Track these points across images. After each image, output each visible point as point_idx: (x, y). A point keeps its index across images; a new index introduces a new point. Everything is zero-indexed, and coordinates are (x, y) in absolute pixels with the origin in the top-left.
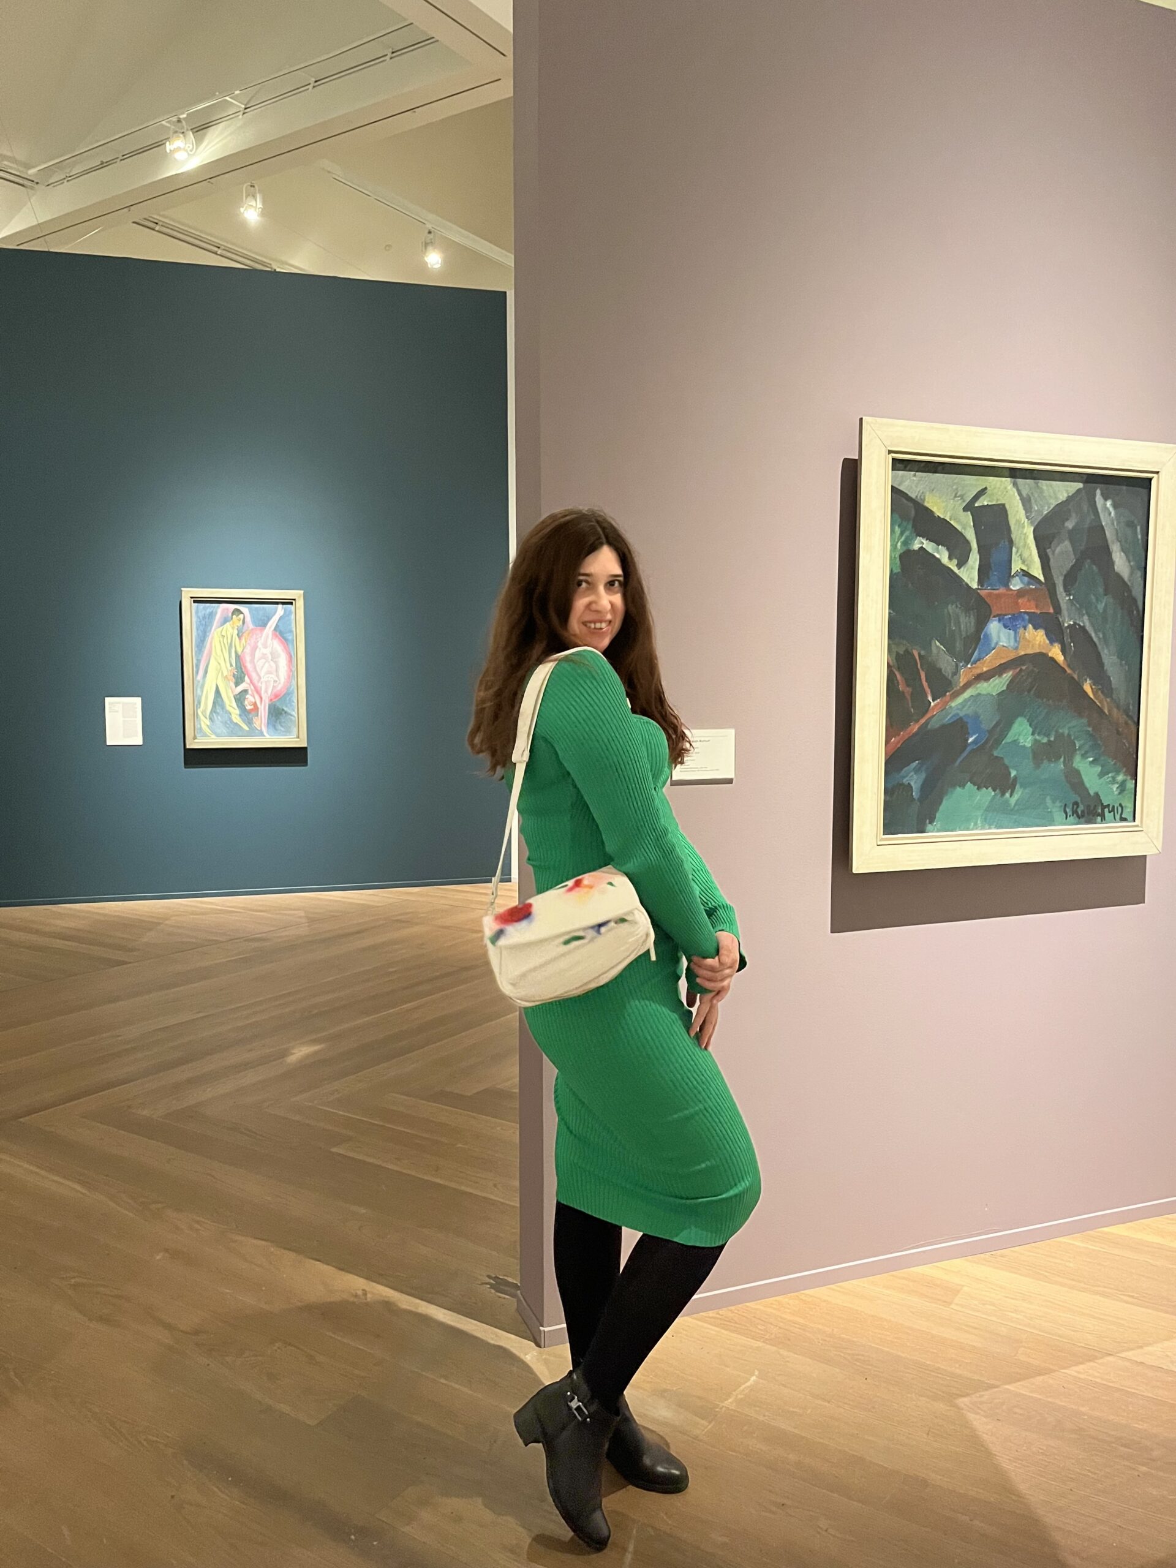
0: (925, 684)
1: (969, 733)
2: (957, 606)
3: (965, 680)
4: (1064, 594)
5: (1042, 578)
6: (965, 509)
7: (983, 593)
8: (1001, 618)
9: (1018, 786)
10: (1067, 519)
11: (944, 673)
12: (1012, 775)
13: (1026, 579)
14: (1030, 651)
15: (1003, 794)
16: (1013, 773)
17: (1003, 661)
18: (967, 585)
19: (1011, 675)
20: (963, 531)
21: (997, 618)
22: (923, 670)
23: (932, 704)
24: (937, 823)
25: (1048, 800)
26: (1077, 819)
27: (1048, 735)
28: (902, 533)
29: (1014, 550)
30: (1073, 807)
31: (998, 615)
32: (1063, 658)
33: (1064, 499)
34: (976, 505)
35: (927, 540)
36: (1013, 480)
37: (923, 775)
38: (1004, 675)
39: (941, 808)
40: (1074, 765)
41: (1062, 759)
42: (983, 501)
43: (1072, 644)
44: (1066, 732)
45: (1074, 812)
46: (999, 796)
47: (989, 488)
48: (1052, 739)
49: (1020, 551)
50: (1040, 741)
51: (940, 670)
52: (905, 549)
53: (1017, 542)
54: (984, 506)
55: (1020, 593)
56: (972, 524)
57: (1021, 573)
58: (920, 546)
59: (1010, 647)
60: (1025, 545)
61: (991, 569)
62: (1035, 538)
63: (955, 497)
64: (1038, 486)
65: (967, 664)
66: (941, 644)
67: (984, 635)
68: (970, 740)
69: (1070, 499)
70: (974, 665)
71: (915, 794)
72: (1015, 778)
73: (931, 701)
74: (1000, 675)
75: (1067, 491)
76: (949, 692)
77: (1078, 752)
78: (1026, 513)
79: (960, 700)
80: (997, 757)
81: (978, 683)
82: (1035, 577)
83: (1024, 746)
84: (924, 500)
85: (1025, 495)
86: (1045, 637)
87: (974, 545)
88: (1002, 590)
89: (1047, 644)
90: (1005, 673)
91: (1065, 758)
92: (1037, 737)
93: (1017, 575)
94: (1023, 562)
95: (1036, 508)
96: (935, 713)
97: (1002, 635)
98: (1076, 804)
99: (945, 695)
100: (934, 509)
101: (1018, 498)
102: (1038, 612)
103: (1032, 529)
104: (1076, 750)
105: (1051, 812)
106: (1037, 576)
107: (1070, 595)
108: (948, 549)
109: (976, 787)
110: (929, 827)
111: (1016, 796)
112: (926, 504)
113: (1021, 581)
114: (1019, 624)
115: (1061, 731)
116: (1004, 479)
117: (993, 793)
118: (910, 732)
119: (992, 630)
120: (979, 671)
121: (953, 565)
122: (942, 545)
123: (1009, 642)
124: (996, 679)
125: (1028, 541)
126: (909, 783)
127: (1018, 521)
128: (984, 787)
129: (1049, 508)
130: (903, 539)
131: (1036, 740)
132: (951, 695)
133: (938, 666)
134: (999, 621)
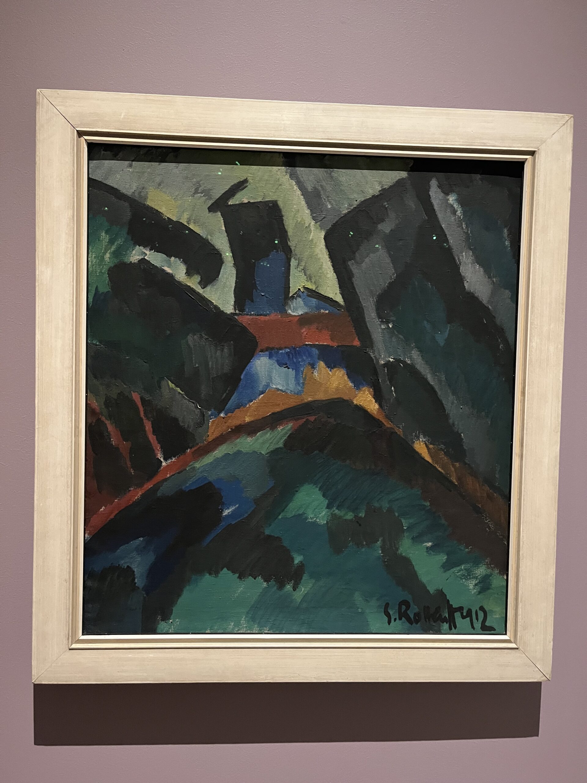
0: (152, 438)
1: (223, 504)
2: (201, 337)
3: (217, 434)
4: (377, 321)
5: (339, 299)
6: (211, 209)
7: (244, 320)
8: (271, 352)
9: (305, 577)
10: (383, 220)
11: (182, 424)
12: (296, 562)
13: (314, 301)
14: (321, 396)
15: (281, 586)
16: (298, 559)
17: (278, 410)
18: (216, 307)
19: (291, 428)
20: (209, 237)
21: (267, 353)
22: (148, 419)
23: (164, 464)
24: (175, 621)
25: (358, 598)
26: (408, 624)
27: (355, 510)
28: (111, 242)
29: (293, 263)
30: (400, 608)
31: (267, 349)
32: (377, 406)
33: (377, 193)
34: (229, 203)
35: (151, 250)
36: (289, 169)
37: (151, 557)
38: (280, 428)
39: (181, 600)
40: (399, 552)
41: (379, 543)
42: (242, 198)
43: (393, 388)
44: (385, 505)
45: (402, 615)
46: (275, 588)
47: (250, 181)
48: (362, 515)
49: (303, 264)
50: (340, 517)
51: (176, 420)
52: (116, 261)
53: (297, 252)
54: (242, 205)
55: (304, 320)
56: (224, 228)
57: (306, 292)
58: (140, 257)
59: (289, 392)
60: (313, 257)
61: (256, 289)
62: (328, 246)
63: (196, 192)
64: (332, 177)
65: (220, 413)
66: (177, 386)
67: (246, 375)
68: (226, 512)
69: (385, 194)
70: (229, 414)
71: (140, 582)
72: (301, 566)
73: (162, 460)
74: (273, 427)
75: (380, 183)
76: (191, 448)
77: (406, 534)
78: (312, 212)
79: (208, 459)
80: (269, 537)
81: (238, 438)
82: (328, 298)
83: (315, 524)
84: (146, 198)
85: (310, 189)
86: (346, 378)
87: (228, 255)
88: (274, 316)
89: (350, 387)
90: (280, 424)
91: (384, 541)
92: (337, 511)
93: (300, 297)
94: (309, 278)
95: (329, 207)
96: (168, 476)
97: (275, 374)
98: (405, 603)
99: (184, 451)
100: (163, 210)
101: (299, 192)
102: (335, 344)
103: (323, 234)
104: (403, 531)
105: (362, 613)
106: (331, 296)
107: (387, 322)
108: (185, 262)
109: (237, 575)
110: (162, 625)
111: (303, 589)
112: (149, 203)
113: (306, 304)
114: (303, 360)
115: (376, 505)
116: (275, 168)
117: (265, 585)
118: (130, 500)
119: (259, 368)
120: (237, 422)
121: (193, 283)
122: (176, 257)
123: (288, 384)
124: (266, 433)
125: (317, 251)
126: (128, 566)
127: (300, 226)
128: (250, 575)
129: (350, 205)
130: (113, 248)
131: (334, 516)
132: (194, 453)
133: (173, 415)
134: (270, 357)
